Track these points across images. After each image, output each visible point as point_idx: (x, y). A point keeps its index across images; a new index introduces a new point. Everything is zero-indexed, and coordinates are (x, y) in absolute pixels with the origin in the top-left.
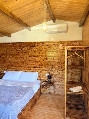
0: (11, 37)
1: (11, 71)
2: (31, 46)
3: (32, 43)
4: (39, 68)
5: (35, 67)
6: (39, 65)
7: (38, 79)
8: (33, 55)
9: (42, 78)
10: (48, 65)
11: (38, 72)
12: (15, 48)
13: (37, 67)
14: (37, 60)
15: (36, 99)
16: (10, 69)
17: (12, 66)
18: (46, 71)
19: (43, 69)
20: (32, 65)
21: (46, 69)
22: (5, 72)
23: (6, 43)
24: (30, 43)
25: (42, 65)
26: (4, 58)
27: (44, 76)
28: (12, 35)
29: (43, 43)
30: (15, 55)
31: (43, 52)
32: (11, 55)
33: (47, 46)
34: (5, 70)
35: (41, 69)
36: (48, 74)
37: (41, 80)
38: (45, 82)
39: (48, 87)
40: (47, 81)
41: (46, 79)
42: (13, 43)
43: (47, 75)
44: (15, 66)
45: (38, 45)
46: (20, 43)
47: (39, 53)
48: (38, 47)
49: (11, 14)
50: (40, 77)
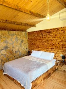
0: (35, 27)
1: (36, 50)
2: (49, 32)
3: (49, 30)
4: (55, 50)
5: (52, 49)
6: (55, 47)
7: (54, 58)
8: (50, 39)
9: (57, 58)
10: (62, 47)
11: (54, 52)
12: (38, 35)
13: (53, 49)
14: (53, 43)
15: (50, 74)
16: (35, 49)
17: (37, 47)
18: (61, 52)
19: (58, 50)
20: (49, 47)
21: (61, 51)
22: (32, 51)
23: (33, 32)
24: (48, 30)
25: (57, 47)
26: (32, 42)
27: (59, 56)
28: (36, 25)
29: (58, 29)
30: (38, 39)
31: (58, 36)
32: (36, 40)
33: (62, 31)
34: (33, 50)
35: (56, 50)
36: (63, 55)
37: (56, 59)
38: (60, 61)
39: (63, 66)
40: (62, 60)
41: (61, 59)
42: (37, 31)
43: (61, 55)
44: (38, 47)
45: (54, 31)
46: (41, 31)
47: (55, 37)
48: (54, 32)
49: (31, 12)
50: (56, 57)
